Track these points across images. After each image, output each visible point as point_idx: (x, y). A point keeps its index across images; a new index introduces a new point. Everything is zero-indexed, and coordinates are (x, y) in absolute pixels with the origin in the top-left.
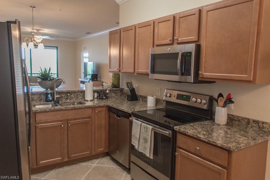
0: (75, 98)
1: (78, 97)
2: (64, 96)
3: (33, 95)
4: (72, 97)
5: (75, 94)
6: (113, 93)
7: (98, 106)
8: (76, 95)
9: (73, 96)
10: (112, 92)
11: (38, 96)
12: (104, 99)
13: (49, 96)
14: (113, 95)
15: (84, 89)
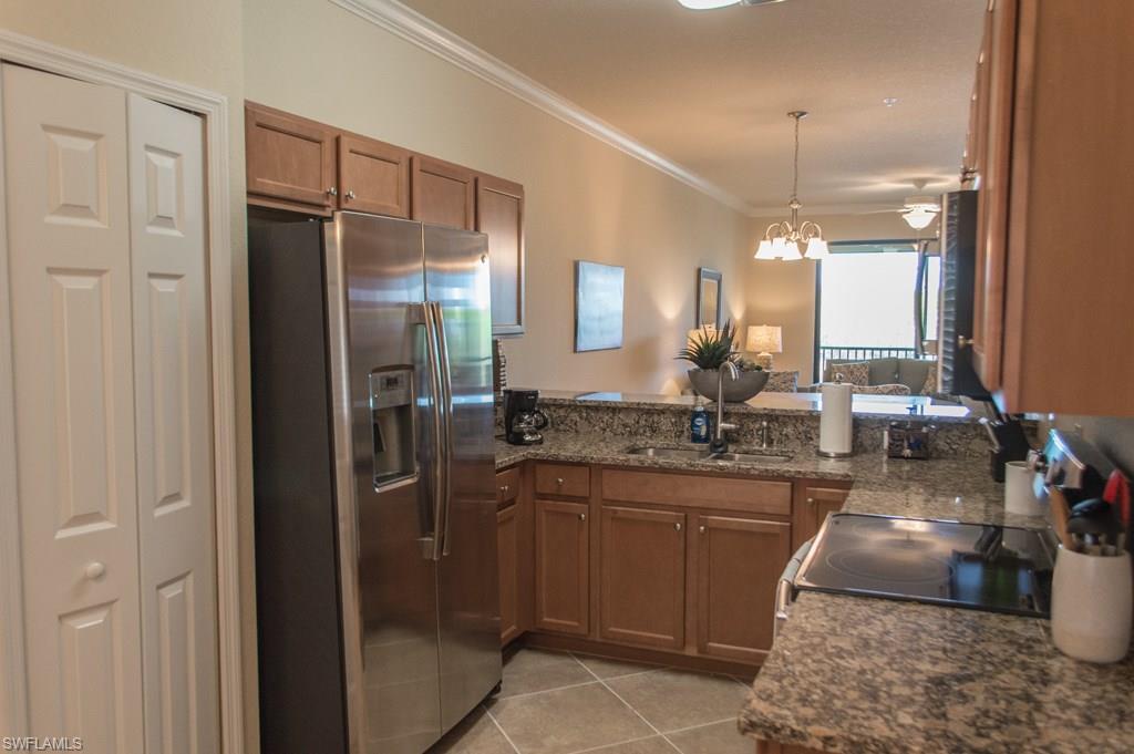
0: (799, 442)
1: (811, 439)
2: (758, 430)
3: (659, 415)
4: (786, 435)
5: (798, 425)
6: (977, 440)
7: (814, 479)
8: (801, 429)
9: (789, 430)
10: (974, 433)
11: (673, 420)
12: (903, 457)
13: (700, 421)
14: (976, 448)
15: (820, 408)
